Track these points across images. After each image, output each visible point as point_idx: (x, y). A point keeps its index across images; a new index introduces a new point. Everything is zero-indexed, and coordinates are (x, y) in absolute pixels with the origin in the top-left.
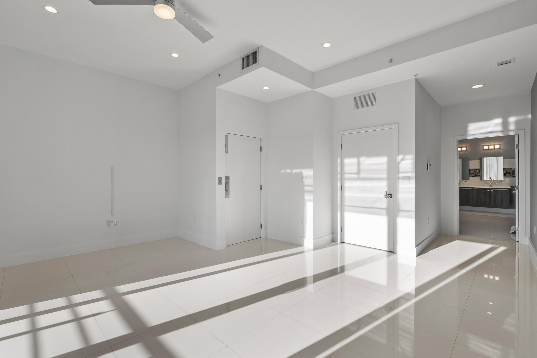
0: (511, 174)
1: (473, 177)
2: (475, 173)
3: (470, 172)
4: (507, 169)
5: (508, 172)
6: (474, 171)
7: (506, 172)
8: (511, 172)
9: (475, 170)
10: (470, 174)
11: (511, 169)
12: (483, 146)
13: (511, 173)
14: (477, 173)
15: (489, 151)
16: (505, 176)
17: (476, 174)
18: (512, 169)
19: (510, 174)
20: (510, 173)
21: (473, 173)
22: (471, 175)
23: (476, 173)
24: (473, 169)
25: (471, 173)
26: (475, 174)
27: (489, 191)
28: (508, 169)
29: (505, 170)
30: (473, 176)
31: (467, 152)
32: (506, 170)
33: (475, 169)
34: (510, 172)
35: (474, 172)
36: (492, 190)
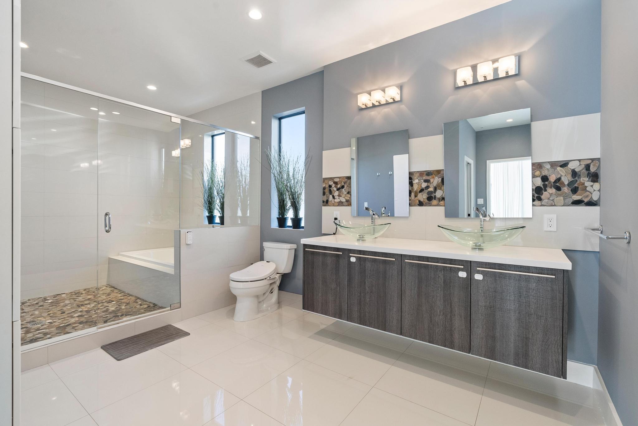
0: (566, 190)
1: (421, 204)
2: (428, 187)
3: (411, 184)
4: (548, 166)
5: (552, 178)
6: (426, 181)
7: (545, 179)
8: (566, 180)
9: (428, 178)
10: (413, 194)
11: (564, 165)
12: (455, 73)
13: (566, 183)
14: (435, 189)
15: (478, 91)
16: (540, 199)
17: (430, 192)
18: (571, 166)
19: (558, 189)
20: (563, 183)
21: (422, 190)
22: (416, 196)
23: (431, 189)
24: (421, 174)
25: (416, 187)
26: (426, 191)
27: (463, 274)
28: (553, 164)
29: (538, 173)
30: (419, 201)
31: (403, 107)
32: (545, 173)
33: (429, 173)
34: (559, 180)
35: (424, 185)
36: (479, 272)
